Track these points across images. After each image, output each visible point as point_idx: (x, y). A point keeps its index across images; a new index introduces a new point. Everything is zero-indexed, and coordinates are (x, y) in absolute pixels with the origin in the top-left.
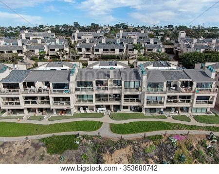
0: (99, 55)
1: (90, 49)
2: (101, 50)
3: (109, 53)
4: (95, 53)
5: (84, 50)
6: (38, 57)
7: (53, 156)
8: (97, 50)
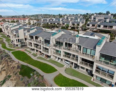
0: (100, 29)
1: (94, 25)
2: (102, 26)
3: (107, 29)
4: (97, 28)
5: (91, 25)
6: (66, 27)
7: (20, 76)
8: (99, 26)
